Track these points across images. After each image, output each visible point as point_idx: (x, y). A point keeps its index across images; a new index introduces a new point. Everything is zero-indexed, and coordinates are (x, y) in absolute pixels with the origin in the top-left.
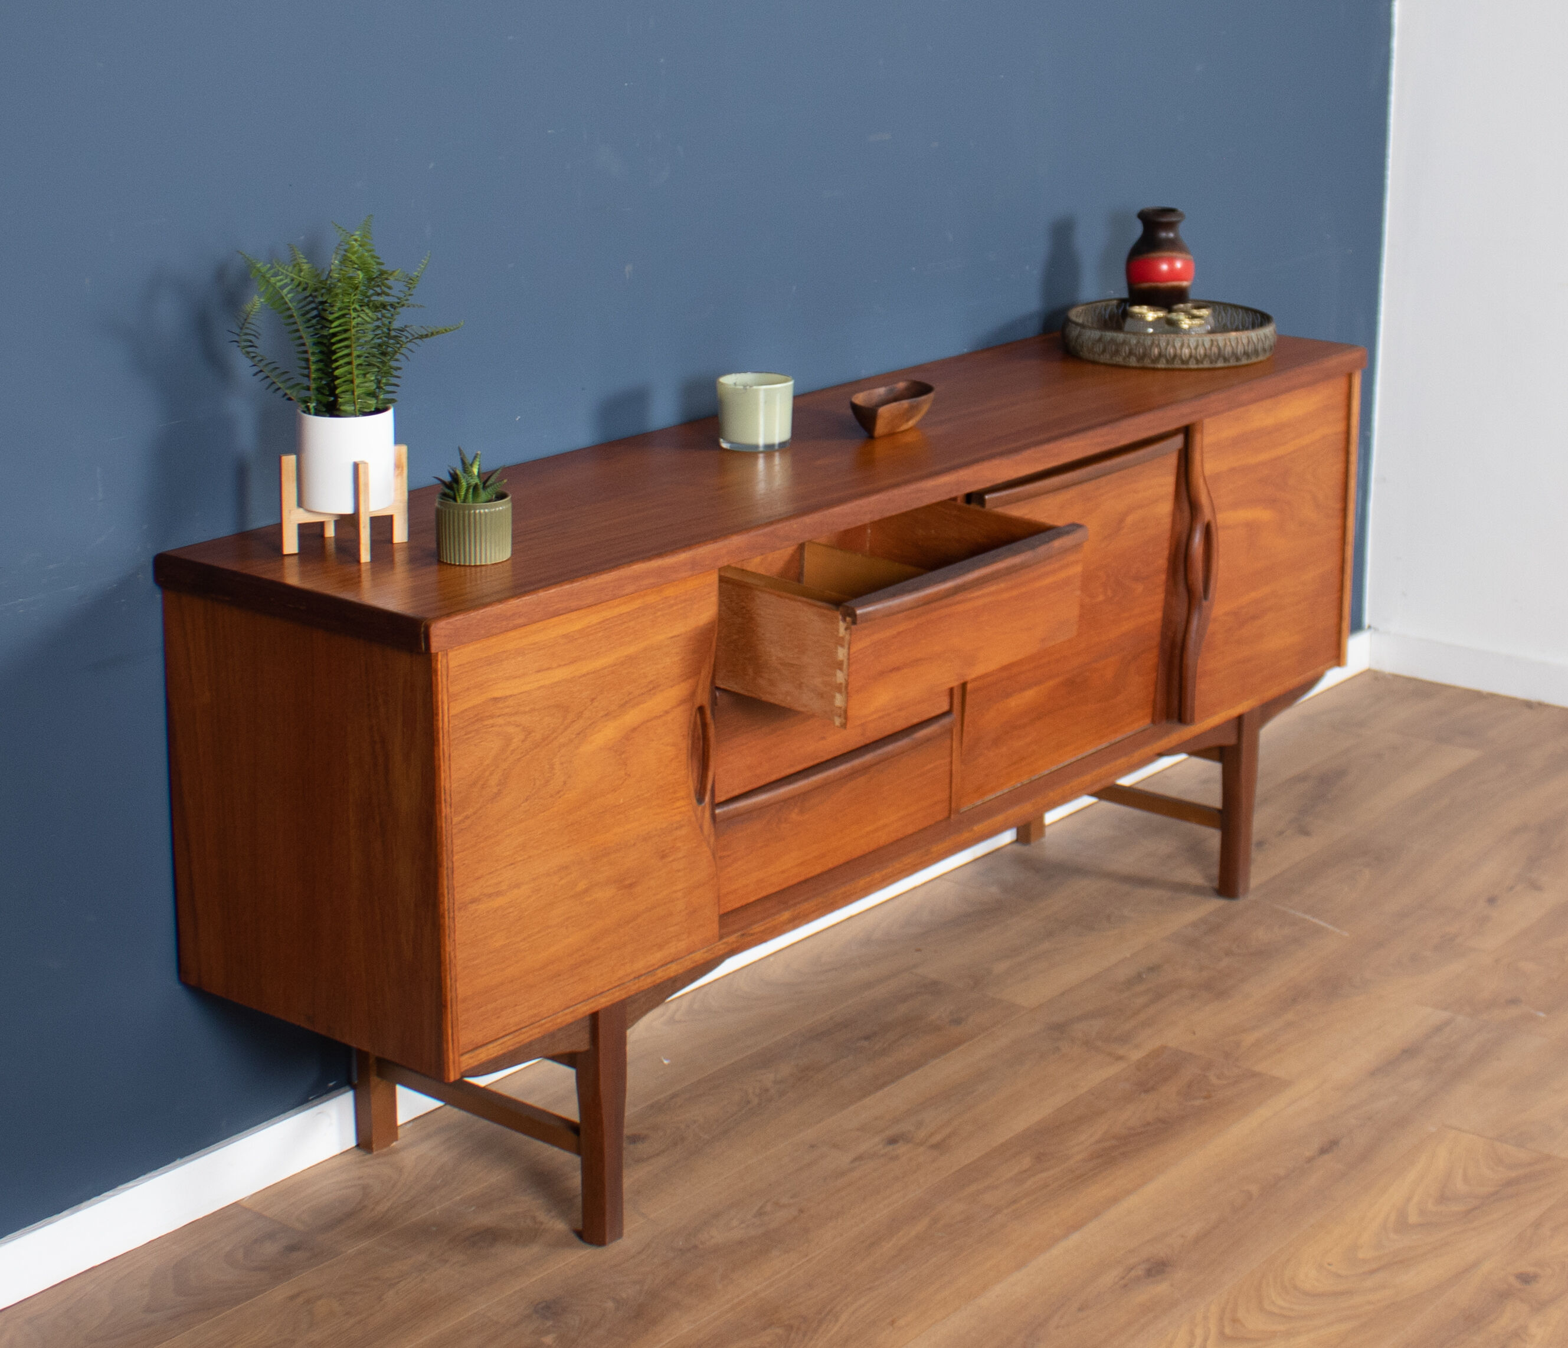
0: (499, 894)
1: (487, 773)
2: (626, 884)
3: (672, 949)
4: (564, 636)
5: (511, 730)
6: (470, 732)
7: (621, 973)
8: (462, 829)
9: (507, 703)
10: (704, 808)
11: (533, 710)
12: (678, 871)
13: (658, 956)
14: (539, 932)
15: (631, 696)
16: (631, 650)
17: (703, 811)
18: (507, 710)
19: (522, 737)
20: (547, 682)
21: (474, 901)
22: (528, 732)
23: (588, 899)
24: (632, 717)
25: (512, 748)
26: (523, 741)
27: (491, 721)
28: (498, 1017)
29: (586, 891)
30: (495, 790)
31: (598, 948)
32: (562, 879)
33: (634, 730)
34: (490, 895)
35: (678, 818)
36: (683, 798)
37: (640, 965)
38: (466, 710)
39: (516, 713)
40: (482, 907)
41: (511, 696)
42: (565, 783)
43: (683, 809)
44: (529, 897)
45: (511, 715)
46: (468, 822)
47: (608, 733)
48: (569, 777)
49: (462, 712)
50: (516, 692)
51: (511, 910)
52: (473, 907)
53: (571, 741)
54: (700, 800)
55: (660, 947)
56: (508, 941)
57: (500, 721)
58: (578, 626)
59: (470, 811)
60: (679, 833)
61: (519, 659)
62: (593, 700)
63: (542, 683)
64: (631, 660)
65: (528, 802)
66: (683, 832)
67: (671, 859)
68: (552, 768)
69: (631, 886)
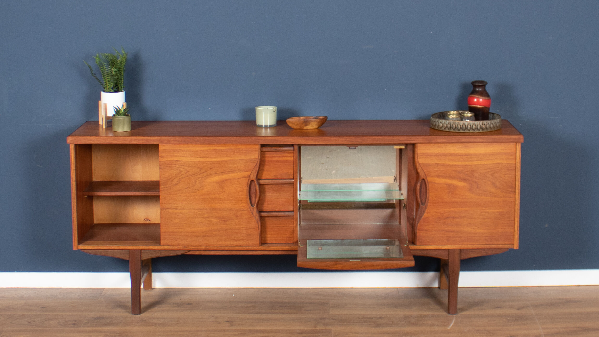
0: (177, 209)
1: (173, 178)
2: (224, 220)
3: (241, 243)
4: (201, 150)
5: (182, 169)
6: (168, 166)
7: (221, 243)
8: (165, 190)
9: (180, 162)
10: (254, 208)
11: (189, 166)
12: (243, 222)
13: (235, 243)
14: (191, 223)
15: (224, 171)
16: (225, 159)
17: (253, 209)
18: (180, 164)
19: (185, 172)
20: (194, 160)
21: (168, 208)
22: (188, 172)
23: (209, 220)
24: (225, 177)
25: (182, 174)
26: (186, 173)
27: (175, 166)
28: (176, 240)
29: (208, 217)
30: (176, 183)
31: (212, 234)
32: (199, 212)
33: (226, 180)
34: (174, 209)
35: (243, 208)
36: (245, 203)
37: (228, 243)
38: (166, 161)
39: (183, 166)
40: (171, 211)
41: (181, 161)
42: (200, 187)
43: (246, 206)
44: (187, 213)
45: (181, 166)
46: (166, 189)
47: (216, 178)
48: (202, 186)
49: (165, 161)
50: (183, 160)
51: (181, 214)
52: (168, 210)
53: (203, 177)
54: (252, 205)
55: (236, 241)
56: (180, 222)
57: (178, 166)
58: (205, 149)
59: (168, 186)
60: (243, 212)
61: (185, 152)
62: (211, 169)
63: (192, 160)
64: (225, 161)
65: (187, 189)
66: (245, 212)
67: (240, 218)
68: (196, 182)
69: (225, 221)
